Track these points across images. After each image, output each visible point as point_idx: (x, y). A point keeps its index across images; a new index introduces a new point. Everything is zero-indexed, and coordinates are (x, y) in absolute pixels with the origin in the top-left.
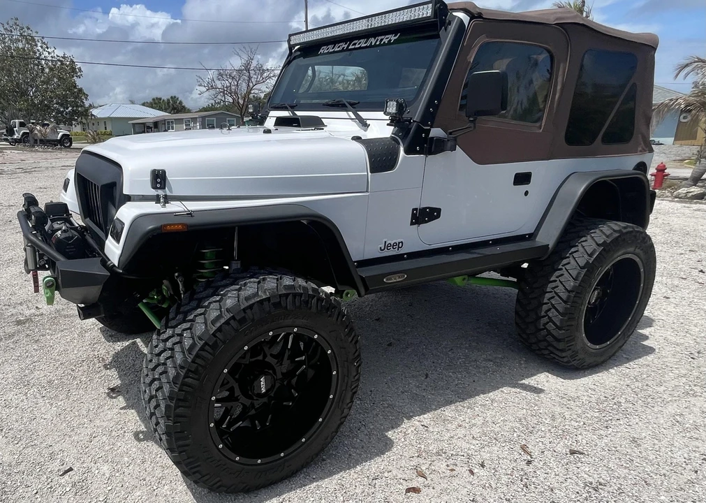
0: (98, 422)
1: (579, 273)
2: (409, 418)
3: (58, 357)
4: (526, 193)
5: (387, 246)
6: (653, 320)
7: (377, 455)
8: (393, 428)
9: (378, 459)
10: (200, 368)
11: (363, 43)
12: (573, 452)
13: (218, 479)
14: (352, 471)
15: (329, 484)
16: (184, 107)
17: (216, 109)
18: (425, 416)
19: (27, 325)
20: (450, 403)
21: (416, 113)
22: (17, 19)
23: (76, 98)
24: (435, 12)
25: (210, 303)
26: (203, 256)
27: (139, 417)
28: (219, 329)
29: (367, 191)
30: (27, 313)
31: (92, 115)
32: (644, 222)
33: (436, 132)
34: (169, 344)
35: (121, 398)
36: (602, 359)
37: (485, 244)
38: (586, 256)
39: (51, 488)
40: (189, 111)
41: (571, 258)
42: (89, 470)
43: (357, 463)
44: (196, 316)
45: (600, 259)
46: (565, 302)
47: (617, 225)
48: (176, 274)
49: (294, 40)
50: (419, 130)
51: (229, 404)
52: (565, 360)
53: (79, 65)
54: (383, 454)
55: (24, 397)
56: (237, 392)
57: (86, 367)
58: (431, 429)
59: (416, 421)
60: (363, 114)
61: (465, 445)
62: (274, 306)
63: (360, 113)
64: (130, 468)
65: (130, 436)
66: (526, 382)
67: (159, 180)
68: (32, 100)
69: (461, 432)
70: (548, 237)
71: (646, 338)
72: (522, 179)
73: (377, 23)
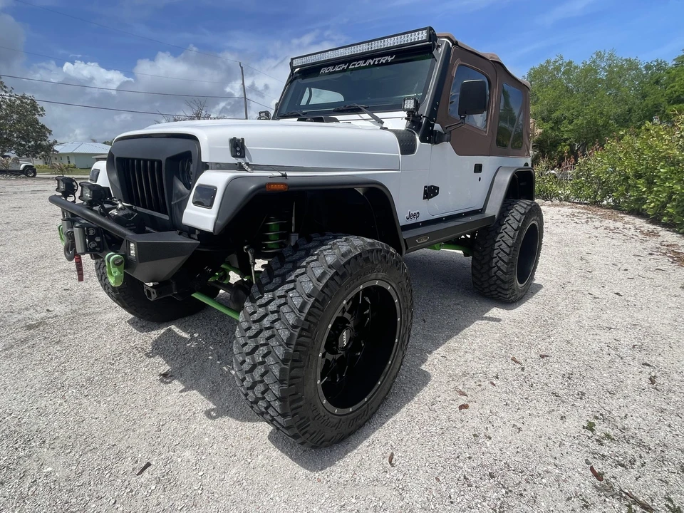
0: (160, 410)
2: (430, 352)
3: (89, 355)
7: (423, 386)
8: (423, 363)
9: (426, 389)
12: (542, 357)
14: (412, 403)
15: (401, 417)
18: (440, 349)
19: (41, 328)
20: (449, 337)
27: (204, 396)
30: (37, 316)
31: (54, 150)
35: (176, 382)
39: (131, 491)
42: (169, 461)
43: (413, 396)
54: (427, 383)
55: (62, 401)
57: (126, 359)
58: (449, 358)
59: (436, 354)
61: (477, 365)
64: (215, 447)
65: (201, 416)
69: (469, 357)
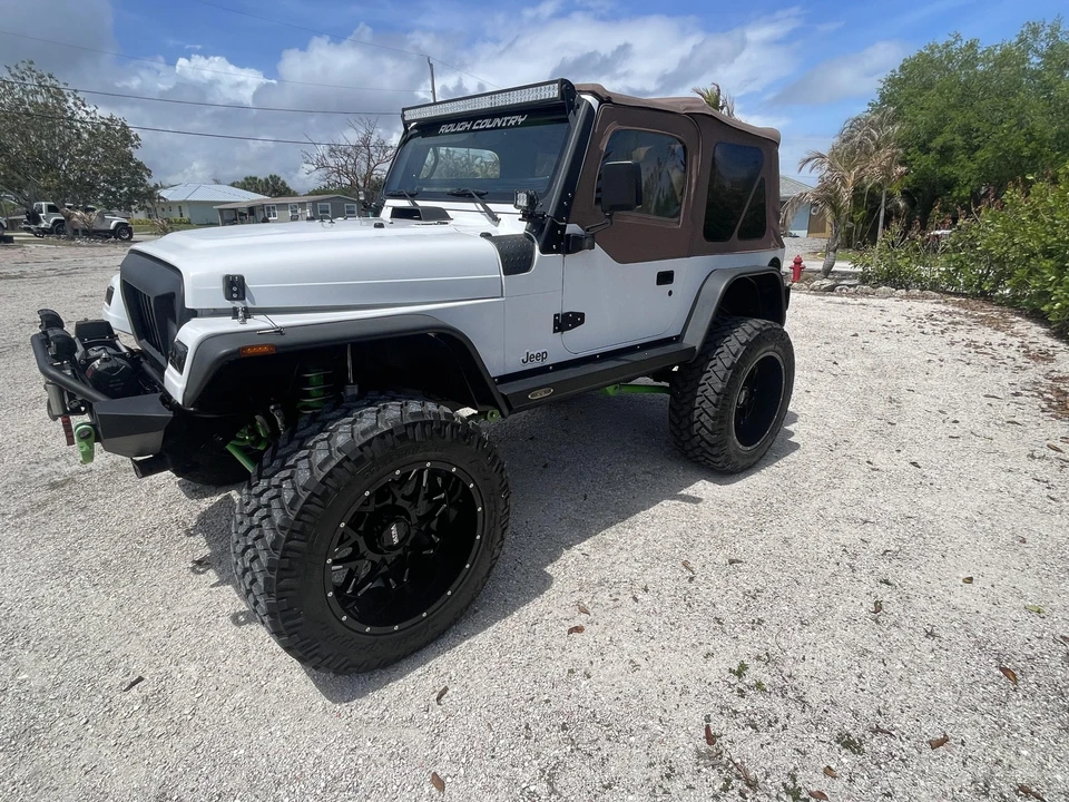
0: (179, 609)
1: (726, 374)
2: (569, 547)
3: (116, 528)
4: (670, 293)
5: (530, 358)
6: (797, 416)
7: (536, 595)
8: (552, 562)
9: (538, 600)
10: (307, 526)
11: (487, 124)
12: (732, 562)
13: (345, 659)
14: (509, 620)
15: (483, 639)
16: (288, 189)
17: (331, 192)
18: (586, 543)
19: (67, 488)
20: (609, 525)
21: (549, 207)
22: (31, 63)
23: (133, 174)
24: (562, 92)
25: (316, 442)
26: (307, 382)
27: (238, 593)
28: (330, 475)
29: (502, 296)
30: (67, 470)
31: (161, 198)
32: (781, 319)
33: (572, 229)
34: (264, 500)
35: (211, 572)
36: (755, 460)
37: (631, 350)
38: (731, 356)
39: (110, 710)
40: (295, 194)
41: (718, 360)
42: (168, 675)
43: (514, 608)
44: (298, 460)
45: (744, 360)
46: (715, 405)
47: (757, 323)
48: (272, 407)
49: (410, 115)
50: (554, 226)
51: (353, 565)
52: (720, 465)
53: (135, 131)
54: (542, 593)
55: (65, 590)
56: (363, 547)
57: (159, 537)
58: (592, 557)
59: (575, 551)
60: (493, 207)
61: (627, 570)
62: (399, 438)
63: (488, 205)
64: (228, 662)
65: (226, 620)
66: (684, 492)
67: (235, 289)
68: (65, 175)
69: (623, 556)
70: (694, 339)
71: (792, 434)
72: (665, 278)
73: (501, 101)
